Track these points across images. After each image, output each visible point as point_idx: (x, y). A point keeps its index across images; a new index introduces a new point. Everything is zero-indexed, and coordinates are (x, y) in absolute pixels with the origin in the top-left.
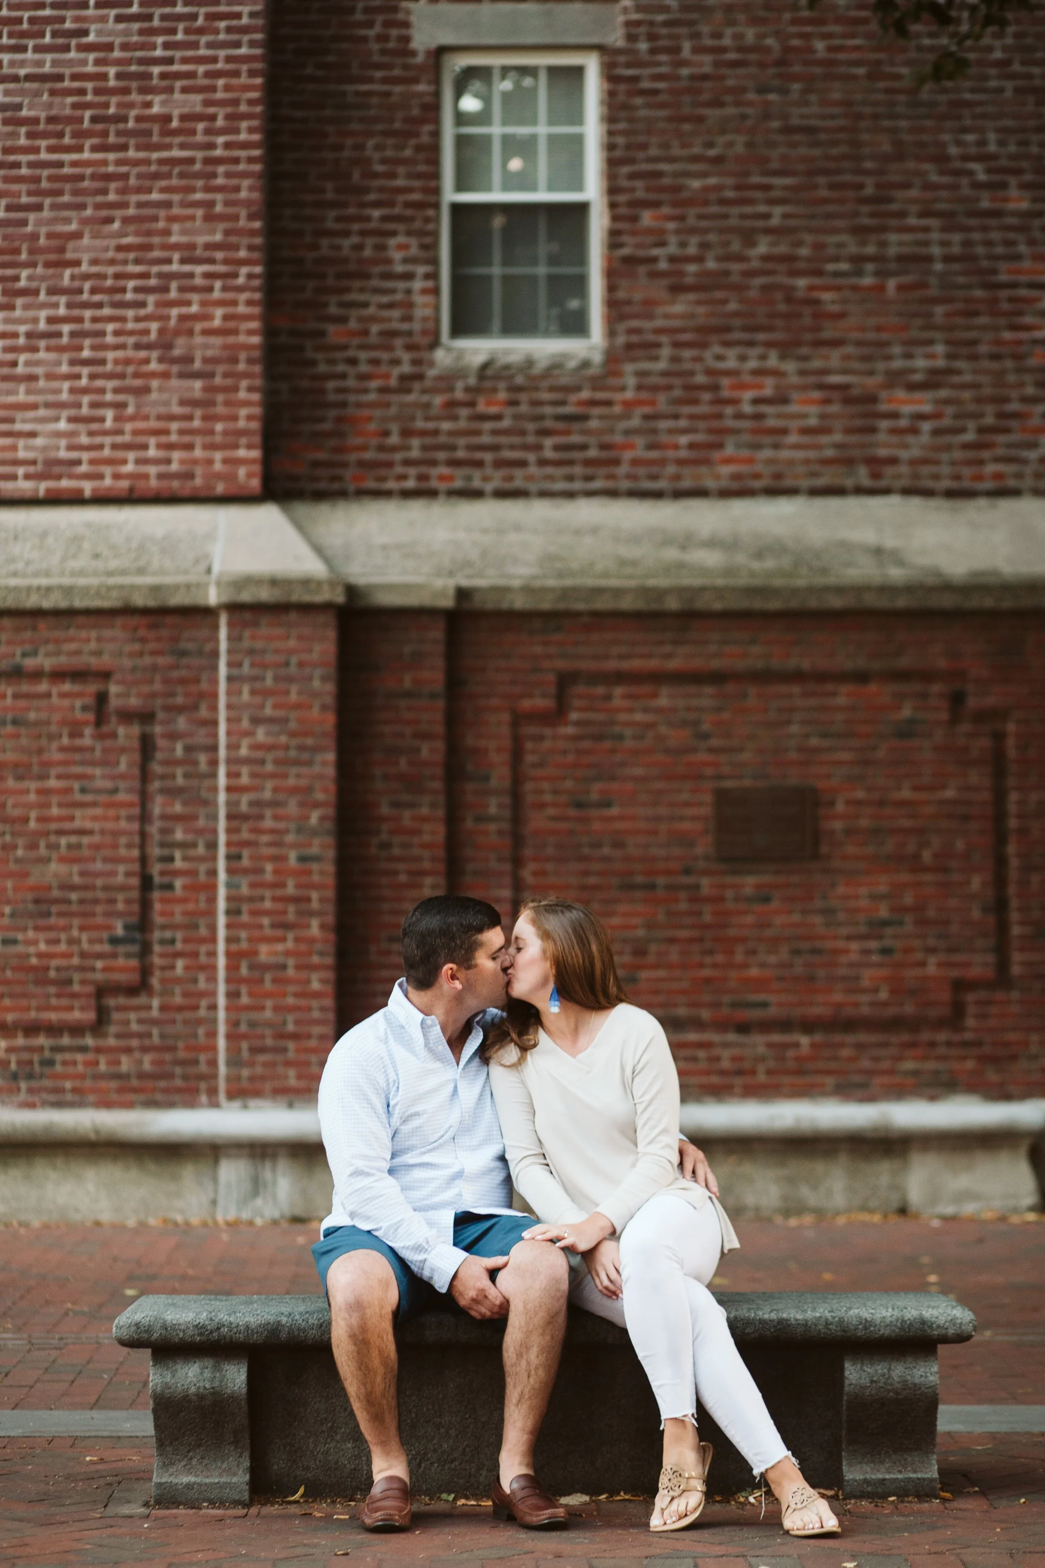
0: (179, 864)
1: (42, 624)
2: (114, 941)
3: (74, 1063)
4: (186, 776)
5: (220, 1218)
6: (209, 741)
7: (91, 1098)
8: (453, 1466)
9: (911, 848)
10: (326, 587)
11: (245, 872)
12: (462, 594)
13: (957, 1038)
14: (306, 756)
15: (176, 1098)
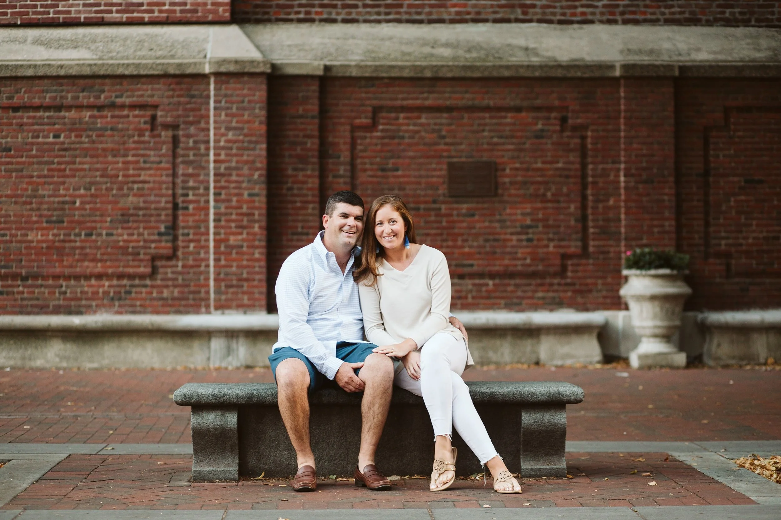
0: (191, 197)
1: (125, 82)
2: (160, 234)
3: (141, 293)
4: (195, 155)
5: (211, 366)
6: (206, 139)
7: (149, 309)
8: (335, 463)
9: (542, 191)
10: (261, 65)
11: (223, 201)
12: (327, 68)
13: (563, 281)
14: (252, 146)
15: (190, 309)
